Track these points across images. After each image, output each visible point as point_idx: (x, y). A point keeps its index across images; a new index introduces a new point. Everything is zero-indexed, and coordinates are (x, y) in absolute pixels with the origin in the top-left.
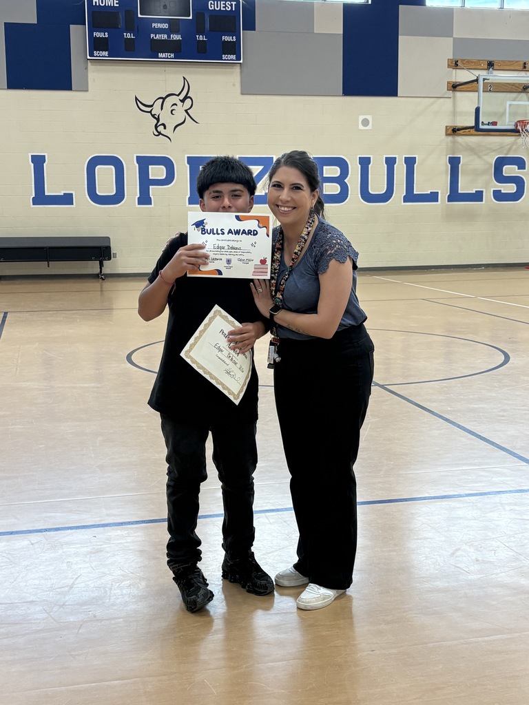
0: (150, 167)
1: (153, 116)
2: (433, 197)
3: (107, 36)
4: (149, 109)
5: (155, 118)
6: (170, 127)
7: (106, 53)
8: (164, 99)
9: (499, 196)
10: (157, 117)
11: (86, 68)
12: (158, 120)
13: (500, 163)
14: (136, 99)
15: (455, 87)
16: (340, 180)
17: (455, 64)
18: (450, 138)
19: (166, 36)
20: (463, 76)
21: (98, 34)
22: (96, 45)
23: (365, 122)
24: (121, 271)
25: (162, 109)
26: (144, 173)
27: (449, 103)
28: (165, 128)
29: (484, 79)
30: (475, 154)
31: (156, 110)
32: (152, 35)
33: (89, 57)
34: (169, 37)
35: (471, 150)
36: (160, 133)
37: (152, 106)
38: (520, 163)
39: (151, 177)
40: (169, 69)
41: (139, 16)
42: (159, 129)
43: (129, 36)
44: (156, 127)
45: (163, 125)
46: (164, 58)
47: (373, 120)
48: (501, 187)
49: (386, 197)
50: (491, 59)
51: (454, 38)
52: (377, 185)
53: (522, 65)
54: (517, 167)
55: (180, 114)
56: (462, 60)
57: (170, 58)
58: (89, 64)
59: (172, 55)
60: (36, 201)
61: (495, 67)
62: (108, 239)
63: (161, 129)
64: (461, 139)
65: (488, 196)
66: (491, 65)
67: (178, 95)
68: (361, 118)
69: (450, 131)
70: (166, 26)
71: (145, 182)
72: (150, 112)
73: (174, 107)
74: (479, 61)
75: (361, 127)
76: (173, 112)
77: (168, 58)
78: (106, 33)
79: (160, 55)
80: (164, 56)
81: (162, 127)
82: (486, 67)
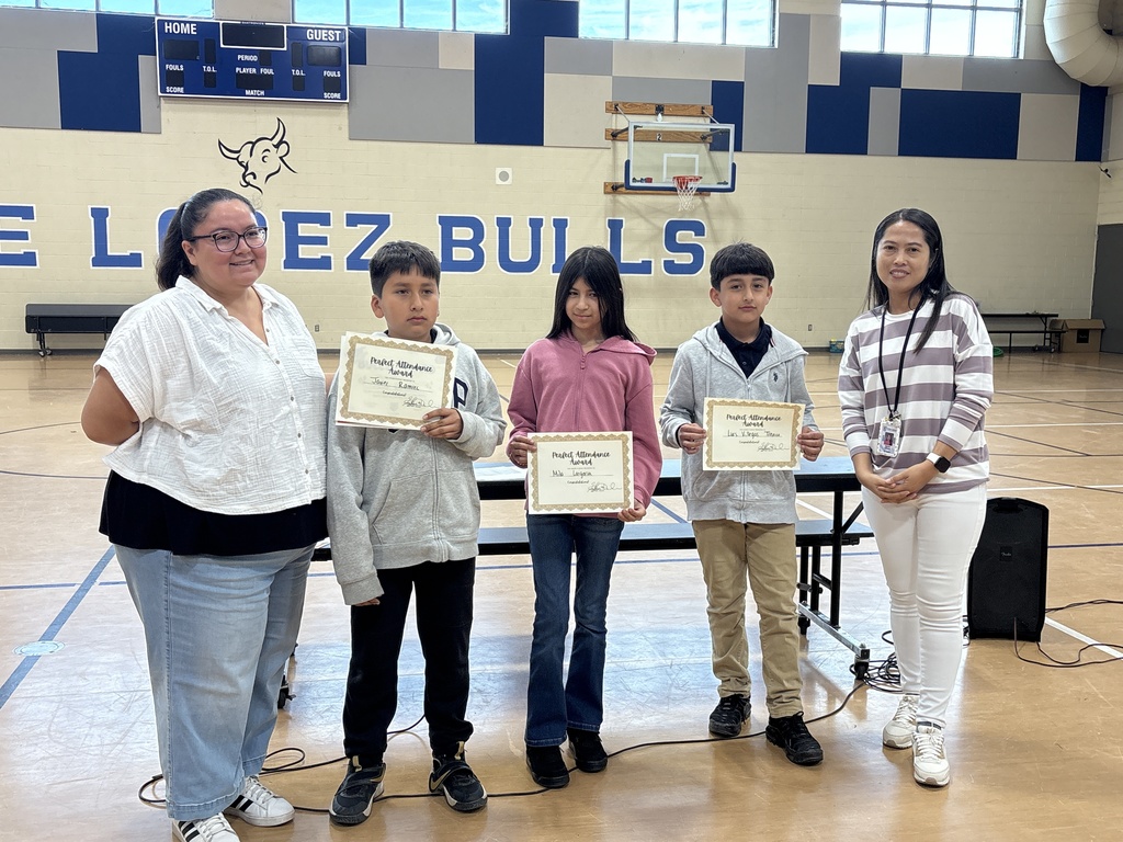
1: (240, 163)
3: (182, 69)
4: (235, 156)
5: (243, 166)
6: (261, 177)
7: (181, 90)
8: (254, 144)
9: (671, 267)
10: (245, 164)
11: (159, 107)
12: (246, 168)
13: (672, 228)
14: (220, 143)
15: (615, 135)
16: (474, 244)
17: (614, 108)
18: (610, 197)
19: (254, 70)
20: (621, 122)
21: (171, 67)
22: (169, 79)
23: (504, 176)
25: (251, 155)
27: (608, 154)
28: (255, 178)
29: (635, 127)
30: (642, 216)
31: (244, 157)
32: (237, 69)
33: (160, 94)
34: (258, 71)
35: (638, 213)
36: (248, 184)
37: (239, 152)
38: (698, 229)
40: (260, 108)
41: (222, 46)
42: (247, 179)
43: (209, 69)
44: (244, 176)
45: (253, 174)
46: (252, 96)
47: (513, 173)
48: (674, 256)
49: (531, 266)
50: (659, 103)
51: (614, 77)
52: (520, 251)
53: (700, 110)
54: (693, 233)
55: (273, 162)
56: (624, 104)
57: (260, 96)
58: (163, 101)
59: (262, 93)
60: (96, 262)
61: (665, 112)
63: (249, 178)
64: (625, 199)
65: (658, 266)
66: (660, 109)
67: (271, 140)
68: (499, 171)
69: (609, 189)
70: (255, 58)
72: (237, 159)
73: (266, 153)
74: (645, 104)
75: (499, 182)
76: (265, 159)
77: (257, 96)
78: (182, 66)
79: (247, 92)
80: (252, 93)
81: (252, 176)
82: (654, 111)
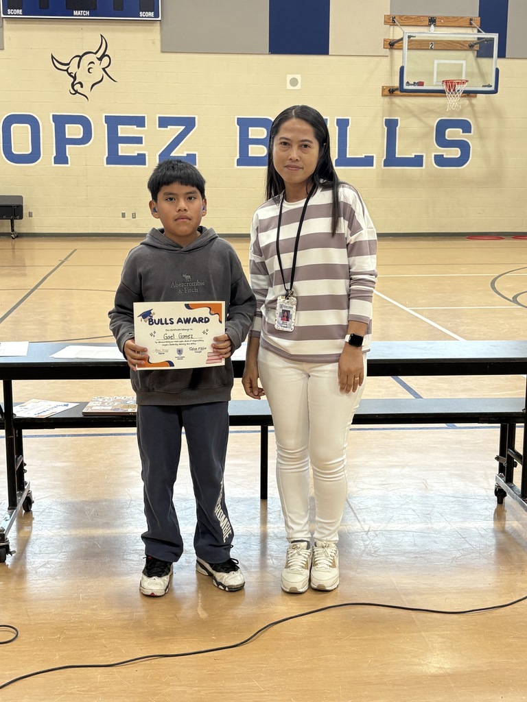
0: (67, 126)
1: (70, 74)
2: (368, 161)
4: (65, 68)
5: (72, 76)
6: (87, 86)
7: (20, 11)
8: (81, 57)
9: (440, 161)
10: (73, 75)
11: (2, 27)
12: (75, 78)
13: (442, 126)
14: (53, 57)
15: (392, 45)
17: (392, 21)
18: (387, 99)
20: (397, 33)
22: (10, 2)
23: (294, 82)
24: (37, 230)
25: (79, 67)
26: (60, 132)
27: (386, 61)
28: (82, 87)
29: (409, 37)
30: (415, 116)
31: (73, 68)
33: (2, 16)
35: (411, 113)
36: (76, 92)
37: (68, 64)
38: (466, 127)
39: (67, 137)
40: (86, 26)
42: (76, 87)
44: (73, 85)
45: (80, 83)
46: (79, 16)
47: (302, 80)
48: (444, 151)
50: (432, 15)
53: (468, 21)
54: (461, 130)
55: (97, 73)
56: (401, 17)
57: (86, 16)
58: (5, 22)
59: (88, 13)
61: (437, 23)
62: (21, 198)
63: (77, 87)
64: (399, 101)
65: (429, 161)
66: (432, 21)
67: (95, 53)
68: (289, 77)
69: (387, 92)
71: (62, 141)
72: (67, 70)
73: (91, 65)
74: (419, 17)
75: (289, 87)
76: (90, 71)
77: (83, 16)
79: (75, 13)
80: (79, 13)
81: (79, 85)
82: (427, 23)
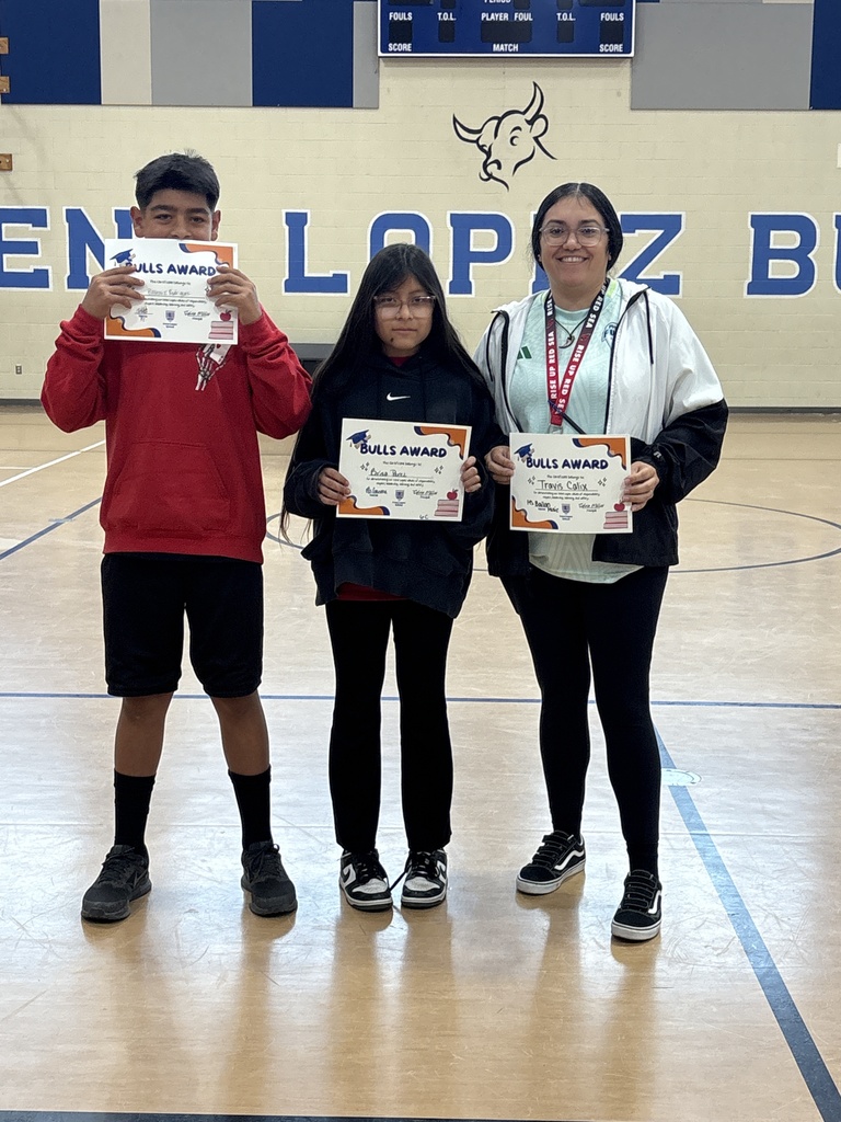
0: (472, 231)
1: (481, 148)
3: (410, 18)
4: (474, 137)
5: (484, 151)
6: (508, 166)
7: (407, 47)
8: (500, 120)
10: (487, 149)
11: (377, 72)
12: (489, 154)
14: (455, 120)
16: (801, 255)
19: (506, 16)
21: (396, 16)
22: (393, 33)
25: (496, 135)
26: (461, 242)
28: (499, 167)
31: (487, 138)
32: (484, 15)
33: (380, 54)
34: (511, 16)
36: (490, 176)
37: (480, 131)
39: (472, 249)
40: (510, 69)
42: (489, 169)
43: (446, 17)
44: (485, 166)
45: (497, 162)
46: (502, 52)
55: (525, 145)
57: (512, 52)
58: (383, 64)
59: (516, 47)
60: (292, 286)
63: (492, 168)
67: (524, 113)
71: (463, 256)
72: (477, 141)
73: (516, 133)
75: (840, 163)
76: (514, 141)
77: (508, 52)
78: (410, 14)
79: (496, 47)
80: (502, 48)
81: (495, 165)
